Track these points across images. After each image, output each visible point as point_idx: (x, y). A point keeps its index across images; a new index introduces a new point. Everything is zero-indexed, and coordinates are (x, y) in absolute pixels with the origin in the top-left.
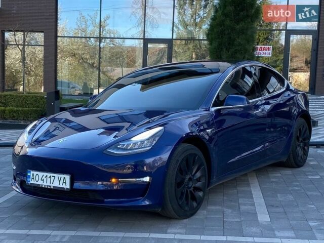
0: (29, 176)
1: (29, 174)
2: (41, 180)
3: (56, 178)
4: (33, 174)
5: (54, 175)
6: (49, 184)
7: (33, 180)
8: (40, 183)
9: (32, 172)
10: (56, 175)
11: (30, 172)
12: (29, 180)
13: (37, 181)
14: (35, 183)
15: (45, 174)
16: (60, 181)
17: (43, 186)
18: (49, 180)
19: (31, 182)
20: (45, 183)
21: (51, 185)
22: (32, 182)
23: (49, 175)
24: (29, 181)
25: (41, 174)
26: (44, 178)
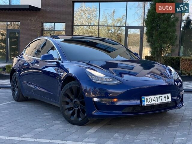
0: (144, 101)
4: (147, 99)
6: (159, 102)
11: (144, 98)
13: (151, 102)
17: (156, 104)
18: (159, 99)
20: (157, 102)
21: (161, 102)
24: (144, 104)
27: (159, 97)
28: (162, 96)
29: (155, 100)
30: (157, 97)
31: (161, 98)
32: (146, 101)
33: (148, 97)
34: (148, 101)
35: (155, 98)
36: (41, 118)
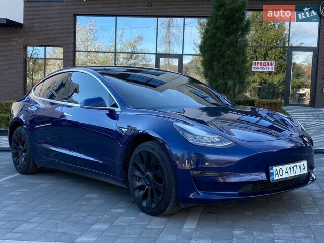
0: (273, 173)
1: (271, 171)
2: (286, 173)
3: (298, 166)
4: (276, 169)
5: (295, 164)
6: (293, 175)
7: (277, 175)
8: (285, 176)
9: (275, 168)
10: (297, 164)
11: (272, 169)
12: (272, 177)
13: (282, 176)
14: (280, 177)
15: (288, 166)
16: (300, 168)
17: (289, 178)
18: (292, 170)
19: (275, 178)
20: (290, 175)
21: (295, 174)
22: (277, 178)
23: (291, 165)
24: (274, 178)
25: (284, 167)
26: (288, 170)
27: (293, 167)
28: (296, 166)
29: (287, 172)
30: (290, 167)
31: (295, 167)
32: (276, 174)
33: (278, 168)
34: (278, 174)
35: (288, 168)
36: (87, 204)
